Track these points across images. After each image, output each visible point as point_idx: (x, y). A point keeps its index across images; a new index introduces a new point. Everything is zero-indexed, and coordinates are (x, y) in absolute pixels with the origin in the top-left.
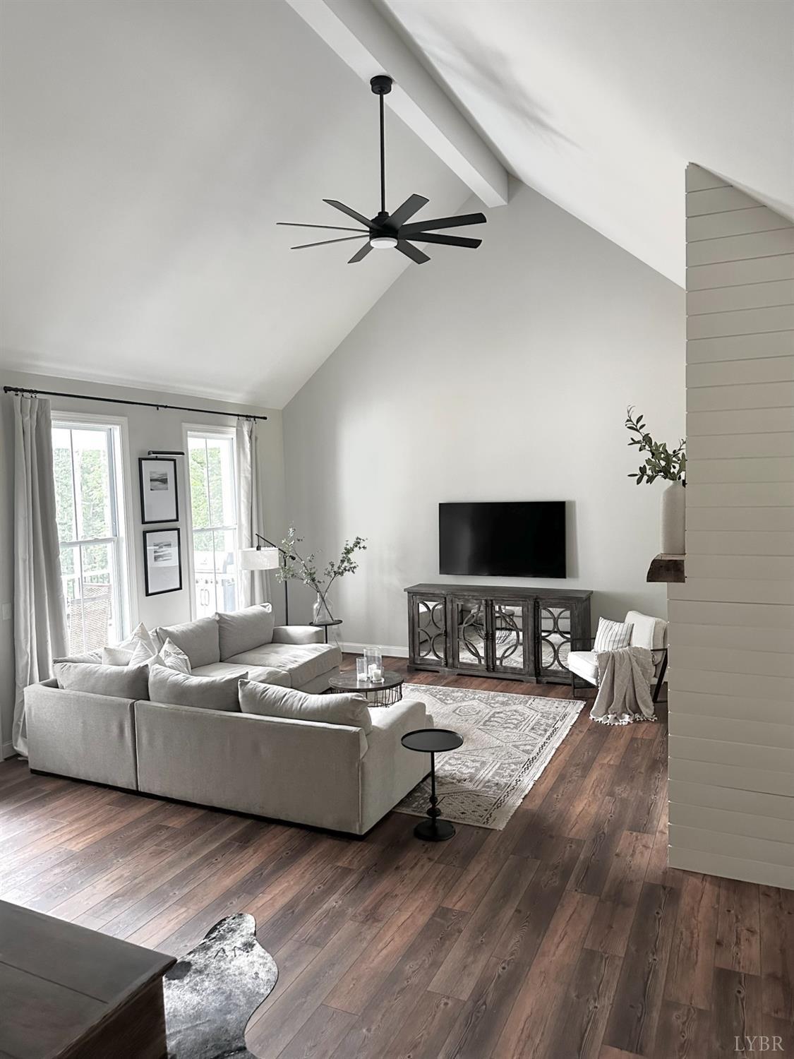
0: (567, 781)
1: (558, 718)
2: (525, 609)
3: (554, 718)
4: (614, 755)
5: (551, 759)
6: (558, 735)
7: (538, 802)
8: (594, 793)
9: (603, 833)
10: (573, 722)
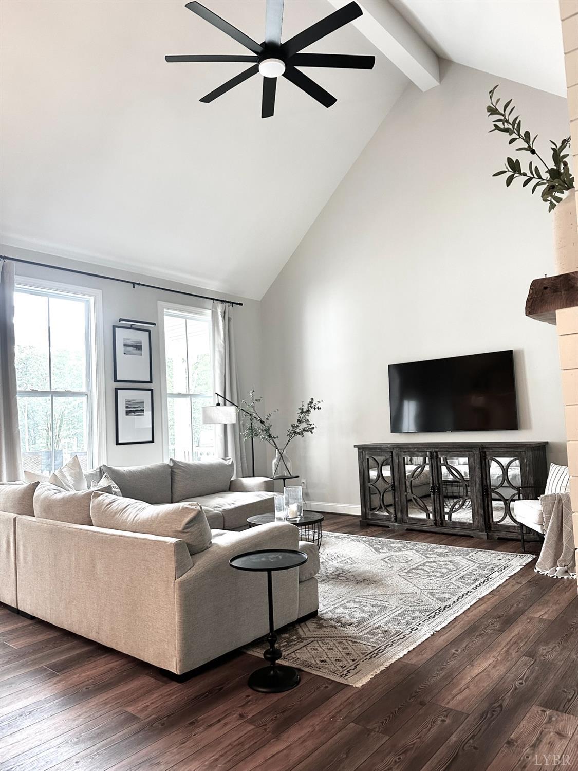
0: (478, 633)
1: (495, 570)
2: (472, 460)
3: (492, 569)
4: (551, 609)
5: (469, 609)
6: (488, 585)
7: (427, 655)
8: (507, 651)
9: (501, 706)
10: (513, 574)
